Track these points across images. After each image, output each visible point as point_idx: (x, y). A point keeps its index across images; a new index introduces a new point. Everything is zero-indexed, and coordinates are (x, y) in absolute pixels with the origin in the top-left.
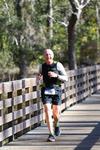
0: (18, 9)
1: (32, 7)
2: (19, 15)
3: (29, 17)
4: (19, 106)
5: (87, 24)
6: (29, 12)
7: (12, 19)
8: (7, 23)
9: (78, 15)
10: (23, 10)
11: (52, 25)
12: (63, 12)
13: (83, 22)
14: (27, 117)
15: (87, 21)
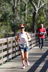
0: (13, 9)
1: (19, 9)
2: (14, 12)
3: (18, 12)
4: (14, 47)
5: (40, 15)
6: (18, 11)
7: (11, 13)
8: (9, 15)
9: (37, 12)
10: (15, 10)
11: (26, 16)
12: (31, 11)
13: (38, 15)
14: (17, 51)
15: (40, 14)
